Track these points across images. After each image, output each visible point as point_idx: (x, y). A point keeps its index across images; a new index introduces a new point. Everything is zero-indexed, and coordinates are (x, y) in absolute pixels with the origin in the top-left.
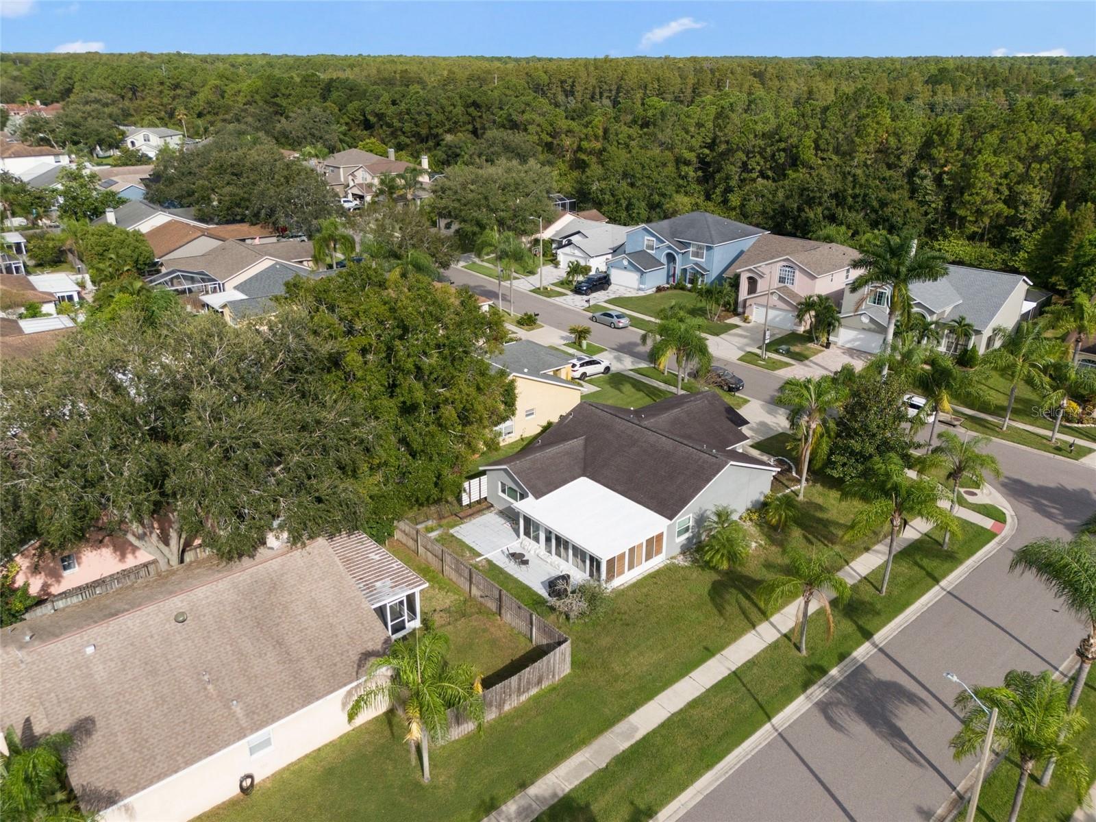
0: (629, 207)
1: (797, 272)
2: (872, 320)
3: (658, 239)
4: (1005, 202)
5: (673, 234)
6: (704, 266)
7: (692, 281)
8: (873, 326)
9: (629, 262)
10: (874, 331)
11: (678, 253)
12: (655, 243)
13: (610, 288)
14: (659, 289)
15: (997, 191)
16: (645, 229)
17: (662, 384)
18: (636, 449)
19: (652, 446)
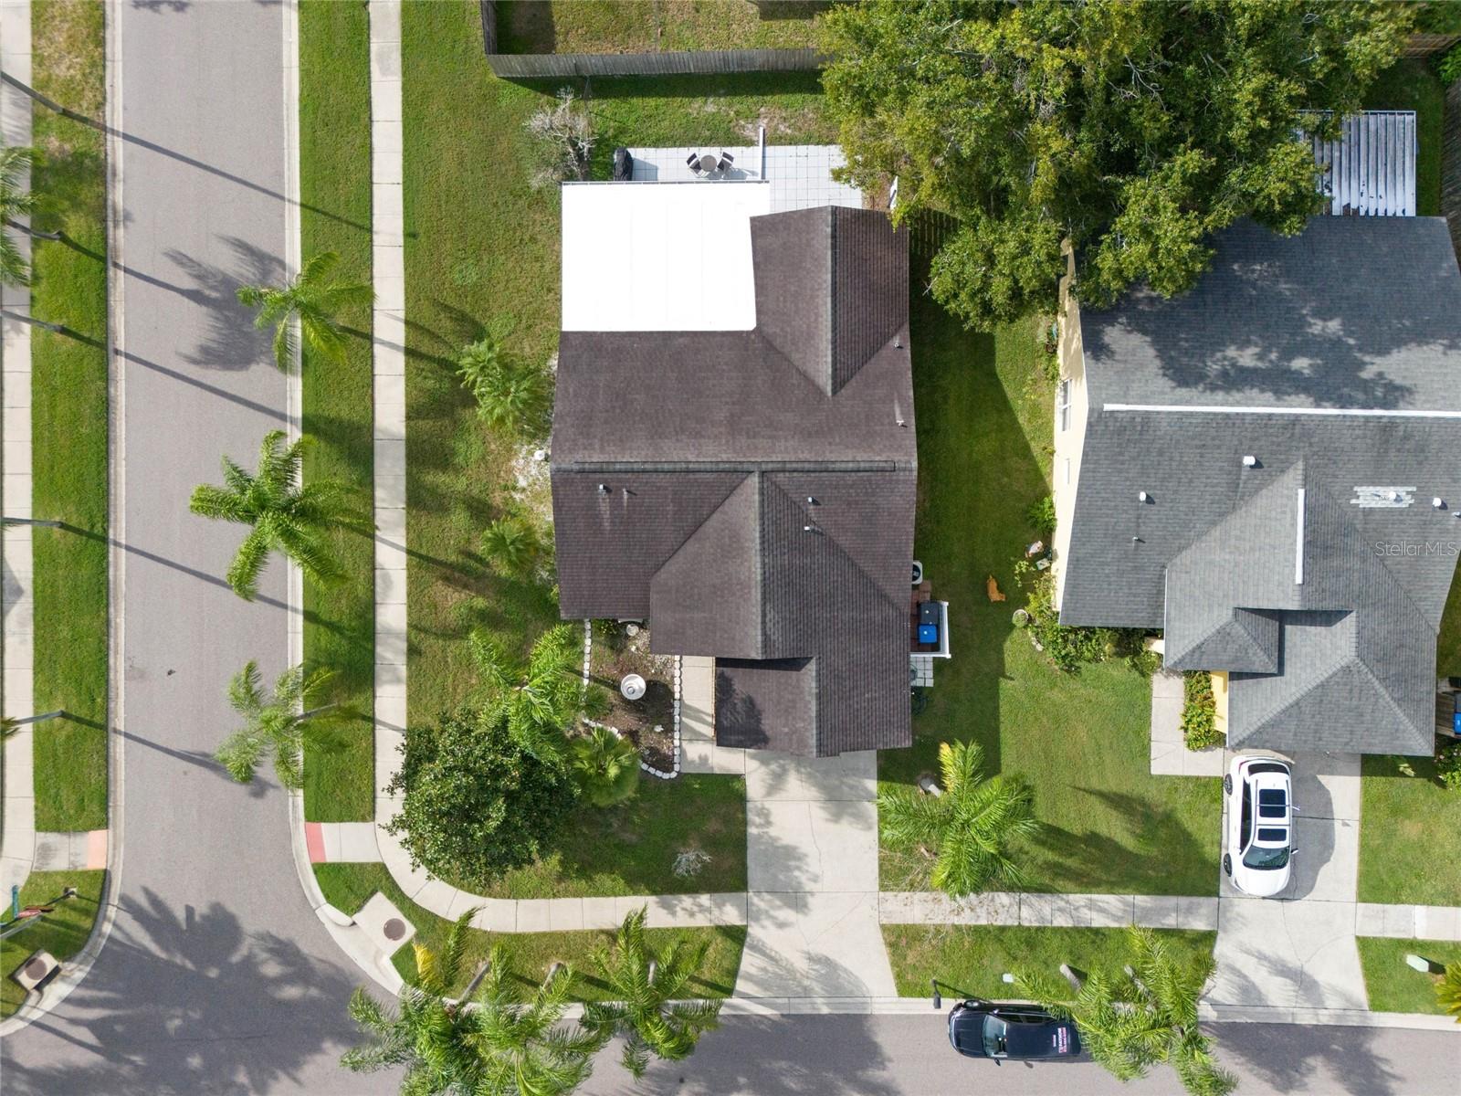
17: (1099, 921)
18: (721, 415)
19: (698, 435)
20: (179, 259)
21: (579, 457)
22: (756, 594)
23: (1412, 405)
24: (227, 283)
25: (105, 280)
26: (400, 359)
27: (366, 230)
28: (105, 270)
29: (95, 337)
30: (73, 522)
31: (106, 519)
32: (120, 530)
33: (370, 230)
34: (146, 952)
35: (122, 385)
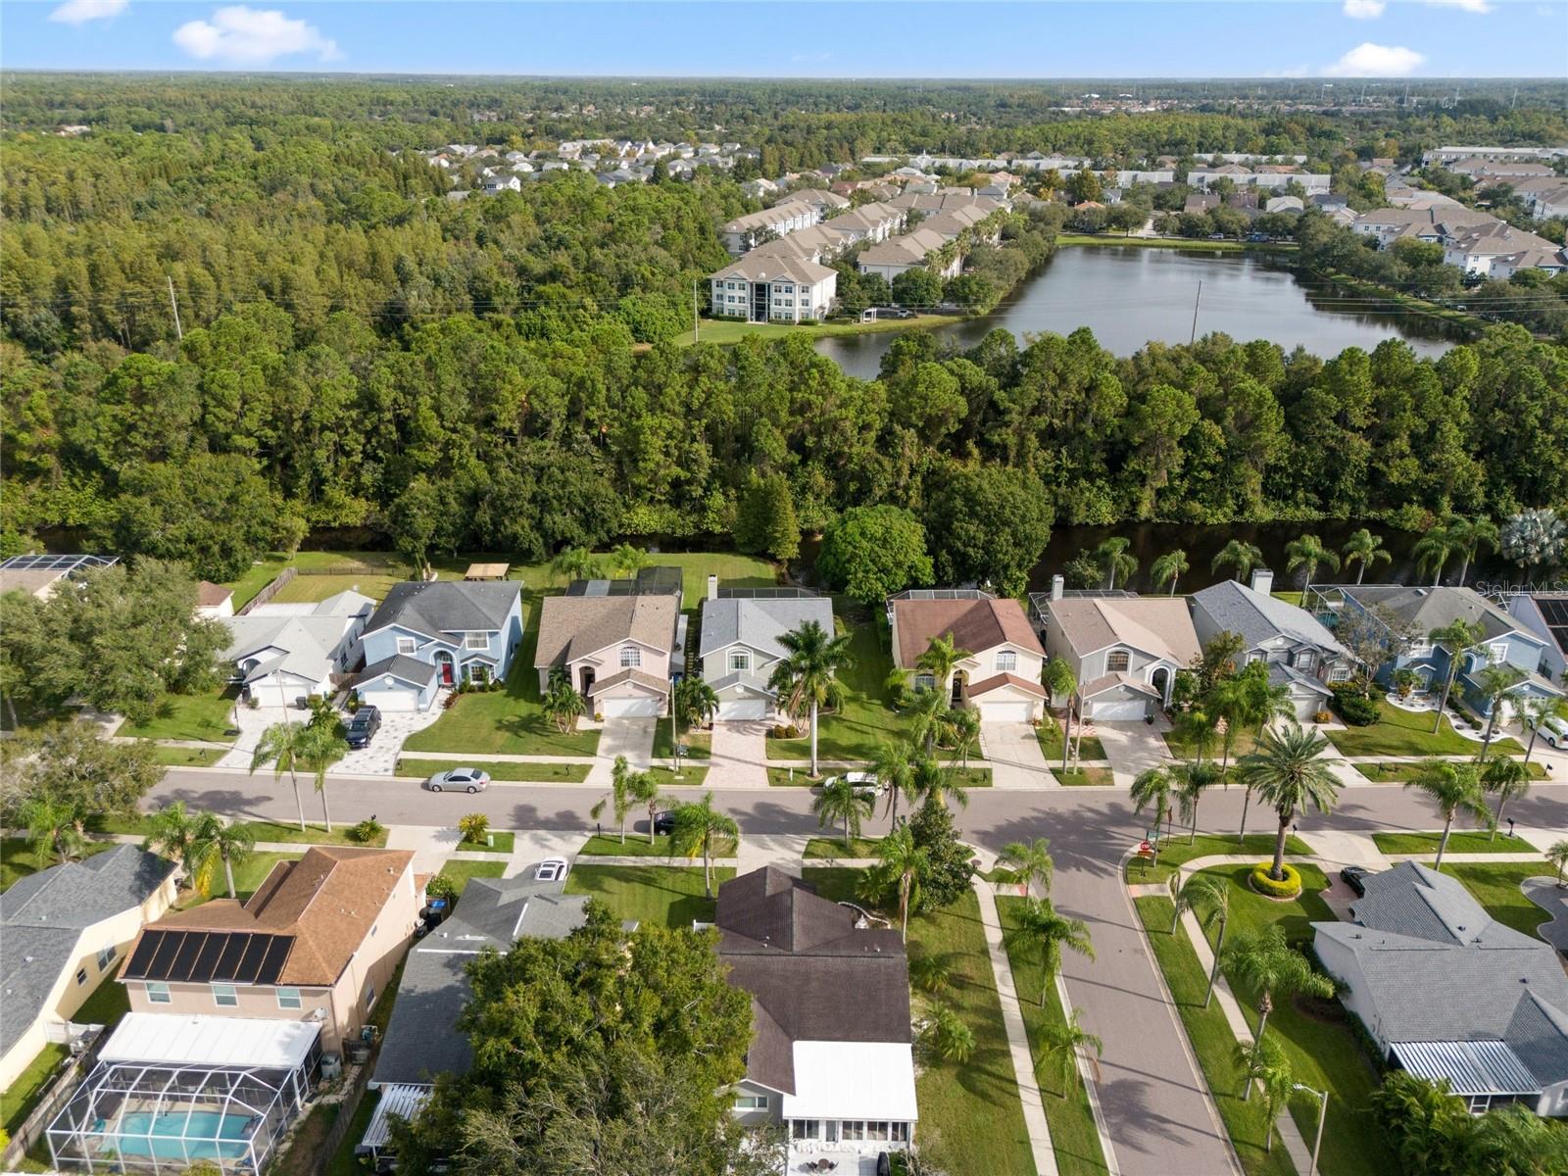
0: (227, 552)
1: (642, 652)
2: (746, 689)
3: (418, 637)
4: (679, 464)
5: (435, 624)
6: (490, 655)
7: (478, 677)
8: (747, 694)
9: (396, 680)
10: (749, 698)
11: (454, 650)
12: (415, 642)
13: (383, 722)
14: (448, 704)
15: (667, 454)
16: (394, 628)
17: (633, 858)
18: (815, 984)
19: (827, 973)
20: (1181, 1141)
21: (892, 961)
22: (795, 908)
23: (447, 955)
24: (1144, 1127)
25: (1228, 1129)
26: (1020, 1080)
27: (1057, 1150)
28: (1230, 1135)
29: (1221, 1099)
30: (1198, 1010)
31: (1181, 1014)
32: (1172, 1011)
33: (1055, 1149)
34: (1094, 857)
35: (1196, 1077)
